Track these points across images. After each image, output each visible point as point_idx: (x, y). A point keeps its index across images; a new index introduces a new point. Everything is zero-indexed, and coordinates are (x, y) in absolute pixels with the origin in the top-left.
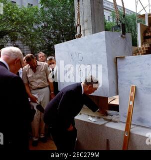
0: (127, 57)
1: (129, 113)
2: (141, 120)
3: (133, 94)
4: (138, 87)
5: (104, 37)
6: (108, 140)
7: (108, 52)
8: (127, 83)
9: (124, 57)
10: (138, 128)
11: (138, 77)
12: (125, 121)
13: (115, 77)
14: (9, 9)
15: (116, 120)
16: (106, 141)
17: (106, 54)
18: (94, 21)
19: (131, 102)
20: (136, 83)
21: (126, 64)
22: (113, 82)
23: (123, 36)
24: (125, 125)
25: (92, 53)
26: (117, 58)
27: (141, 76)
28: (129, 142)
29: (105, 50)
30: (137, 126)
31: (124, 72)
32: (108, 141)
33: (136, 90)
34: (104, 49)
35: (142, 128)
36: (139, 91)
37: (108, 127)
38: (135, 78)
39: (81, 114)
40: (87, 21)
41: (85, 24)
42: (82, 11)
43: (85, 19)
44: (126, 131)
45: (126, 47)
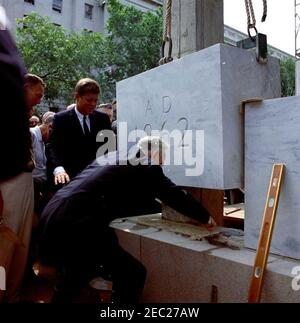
0: (267, 102)
1: (267, 224)
2: (293, 244)
3: (276, 183)
4: (291, 168)
5: (219, 55)
6: (214, 287)
7: (224, 88)
8: (265, 160)
9: (261, 101)
10: (285, 262)
11: (291, 146)
12: (257, 247)
13: (240, 147)
15: (238, 244)
16: (210, 289)
18: (202, 34)
19: (272, 200)
20: (286, 159)
21: (265, 117)
22: (235, 156)
23: (261, 59)
26: (244, 104)
28: (263, 294)
29: (219, 85)
30: (284, 258)
31: (259, 135)
32: (214, 290)
34: (216, 81)
36: (293, 178)
37: (215, 258)
38: (284, 147)
39: (160, 230)
40: (186, 35)
41: (183, 40)
42: (177, 13)
43: (183, 31)
44: (256, 265)
45: (266, 85)
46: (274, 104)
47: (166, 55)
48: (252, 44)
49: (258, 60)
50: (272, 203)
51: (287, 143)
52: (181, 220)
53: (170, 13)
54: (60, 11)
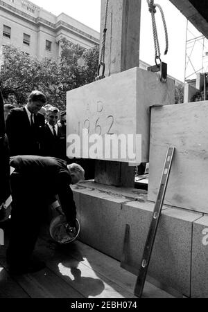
0: (165, 106)
1: (162, 185)
2: (178, 198)
3: (170, 159)
4: (179, 150)
5: (136, 75)
6: (127, 225)
7: (138, 97)
8: (163, 144)
9: (161, 106)
10: (173, 210)
11: (180, 136)
12: (155, 200)
13: (147, 135)
14: (19, 60)
15: (143, 198)
16: (125, 227)
17: (135, 100)
18: (125, 62)
19: (166, 170)
20: (176, 144)
21: (163, 117)
23: (163, 79)
25: (117, 99)
26: (151, 107)
27: (184, 133)
28: (158, 229)
29: (135, 95)
31: (160, 128)
32: (127, 228)
33: (174, 154)
34: (133, 92)
35: (179, 211)
36: (180, 156)
37: (129, 207)
38: (175, 136)
39: (93, 189)
40: (114, 62)
41: (112, 65)
42: (109, 47)
43: (112, 59)
44: (155, 211)
45: (165, 96)
46: (170, 108)
47: (101, 74)
48: (158, 69)
49: (161, 80)
50: (166, 171)
51: (178, 133)
52: (107, 183)
53: (104, 47)
54: (28, 44)
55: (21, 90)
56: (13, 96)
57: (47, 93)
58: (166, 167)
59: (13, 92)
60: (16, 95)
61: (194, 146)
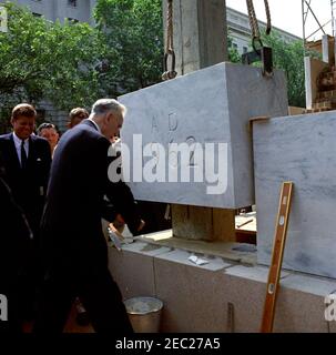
0: (274, 120)
1: (278, 242)
2: (304, 259)
3: (286, 201)
4: (298, 186)
6: (230, 304)
7: (231, 107)
8: (275, 178)
9: (267, 119)
10: (297, 277)
11: (297, 164)
12: (269, 263)
14: (26, 28)
15: (251, 261)
16: (227, 307)
17: (227, 112)
18: (205, 44)
19: (283, 218)
20: (295, 177)
21: (272, 135)
22: (244, 174)
23: (267, 73)
24: (268, 270)
25: (198, 111)
26: (251, 121)
27: (304, 160)
28: (277, 309)
29: (226, 105)
30: (296, 272)
31: (267, 153)
32: (231, 308)
33: (292, 192)
34: (223, 101)
35: (306, 278)
36: (301, 195)
37: (230, 276)
38: (291, 165)
39: (173, 249)
40: (188, 45)
41: (186, 51)
42: (179, 22)
43: (185, 41)
44: (270, 281)
45: (273, 99)
48: (257, 58)
49: (264, 75)
50: (283, 221)
51: (295, 161)
52: (193, 237)
55: (34, 77)
56: (22, 89)
57: (77, 78)
58: (282, 213)
59: (22, 82)
60: (27, 87)
61: (321, 180)
